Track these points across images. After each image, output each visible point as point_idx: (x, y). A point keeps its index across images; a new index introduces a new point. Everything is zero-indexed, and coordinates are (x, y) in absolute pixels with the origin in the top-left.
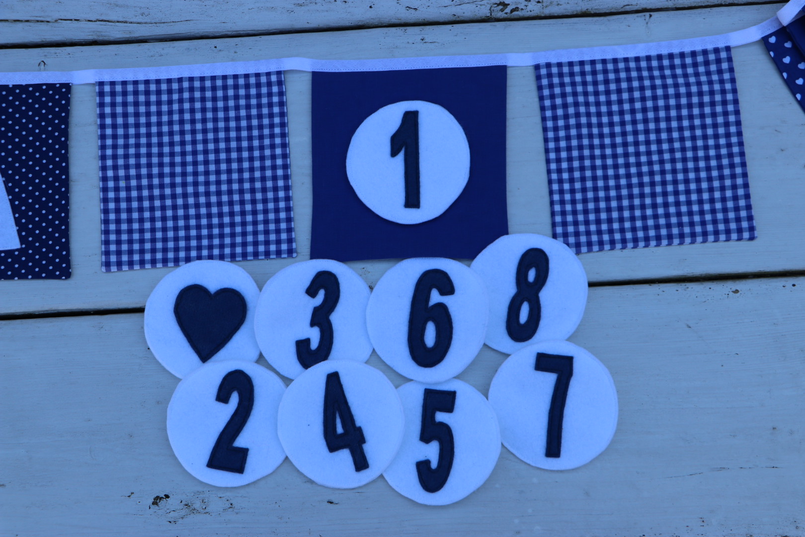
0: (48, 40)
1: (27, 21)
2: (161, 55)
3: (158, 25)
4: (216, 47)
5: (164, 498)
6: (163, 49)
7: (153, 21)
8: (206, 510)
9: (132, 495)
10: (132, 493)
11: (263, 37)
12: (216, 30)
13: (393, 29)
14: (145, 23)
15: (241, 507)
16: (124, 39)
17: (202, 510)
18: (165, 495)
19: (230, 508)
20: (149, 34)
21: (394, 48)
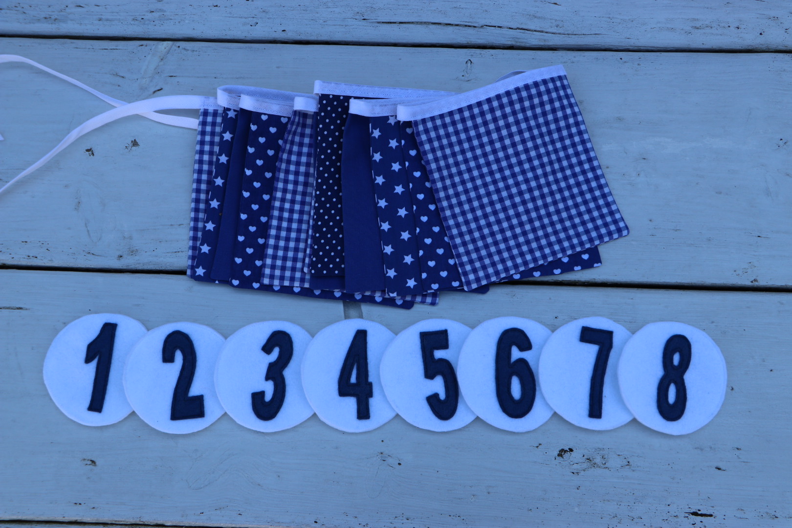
0: (473, 42)
1: (457, 25)
2: (573, 62)
3: (570, 36)
4: (621, 59)
5: (568, 451)
6: (575, 57)
7: (566, 33)
8: (606, 466)
9: (540, 447)
10: (540, 444)
11: (663, 53)
12: (620, 44)
13: (781, 55)
14: (560, 34)
15: (637, 465)
16: (538, 46)
17: (602, 465)
18: (569, 449)
19: (627, 465)
20: (561, 43)
21: (781, 71)
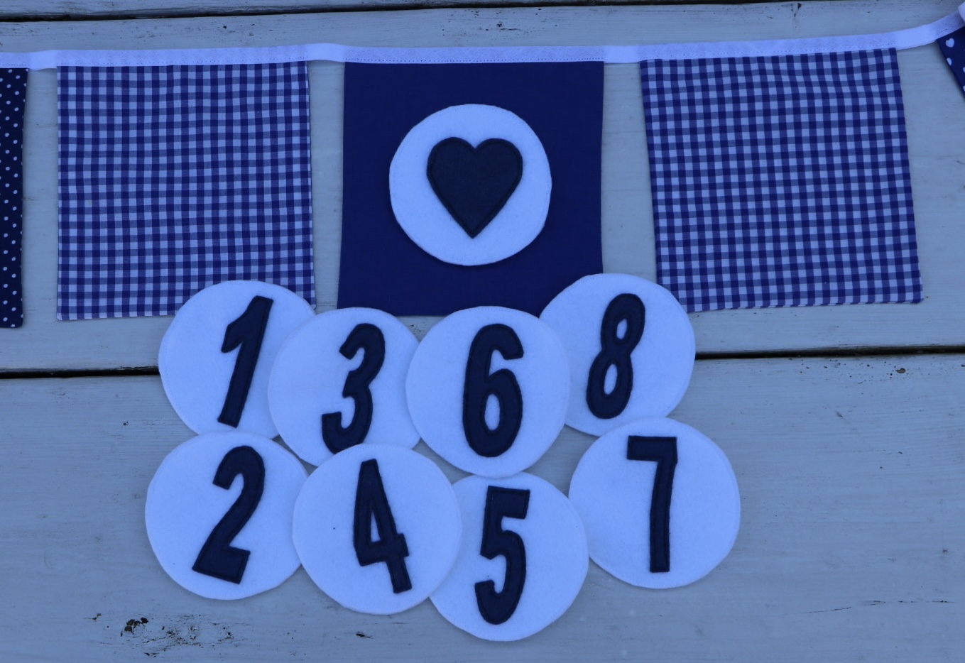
0: (5, 12)
2: (153, 36)
4: (225, 27)
5: (140, 623)
6: (156, 28)
8: (197, 641)
9: (95, 616)
10: (99, 615)
11: (288, 16)
12: (226, 5)
13: (461, 11)
15: (241, 637)
16: (105, 14)
17: (190, 640)
18: (142, 619)
19: (228, 638)
20: (138, 8)
21: (461, 35)
